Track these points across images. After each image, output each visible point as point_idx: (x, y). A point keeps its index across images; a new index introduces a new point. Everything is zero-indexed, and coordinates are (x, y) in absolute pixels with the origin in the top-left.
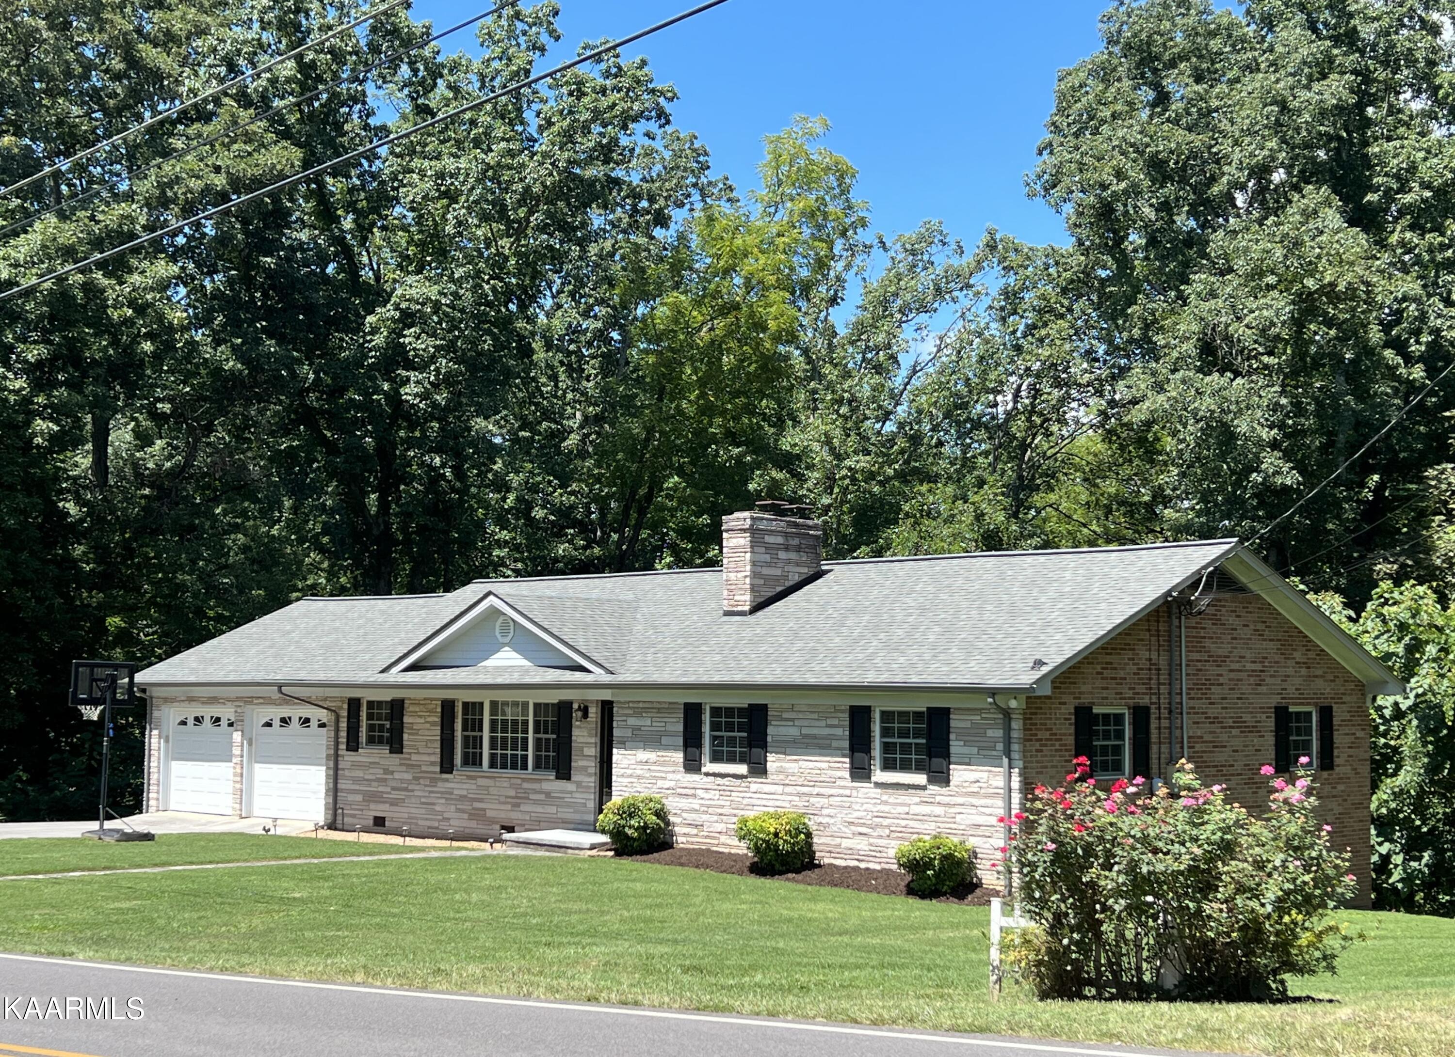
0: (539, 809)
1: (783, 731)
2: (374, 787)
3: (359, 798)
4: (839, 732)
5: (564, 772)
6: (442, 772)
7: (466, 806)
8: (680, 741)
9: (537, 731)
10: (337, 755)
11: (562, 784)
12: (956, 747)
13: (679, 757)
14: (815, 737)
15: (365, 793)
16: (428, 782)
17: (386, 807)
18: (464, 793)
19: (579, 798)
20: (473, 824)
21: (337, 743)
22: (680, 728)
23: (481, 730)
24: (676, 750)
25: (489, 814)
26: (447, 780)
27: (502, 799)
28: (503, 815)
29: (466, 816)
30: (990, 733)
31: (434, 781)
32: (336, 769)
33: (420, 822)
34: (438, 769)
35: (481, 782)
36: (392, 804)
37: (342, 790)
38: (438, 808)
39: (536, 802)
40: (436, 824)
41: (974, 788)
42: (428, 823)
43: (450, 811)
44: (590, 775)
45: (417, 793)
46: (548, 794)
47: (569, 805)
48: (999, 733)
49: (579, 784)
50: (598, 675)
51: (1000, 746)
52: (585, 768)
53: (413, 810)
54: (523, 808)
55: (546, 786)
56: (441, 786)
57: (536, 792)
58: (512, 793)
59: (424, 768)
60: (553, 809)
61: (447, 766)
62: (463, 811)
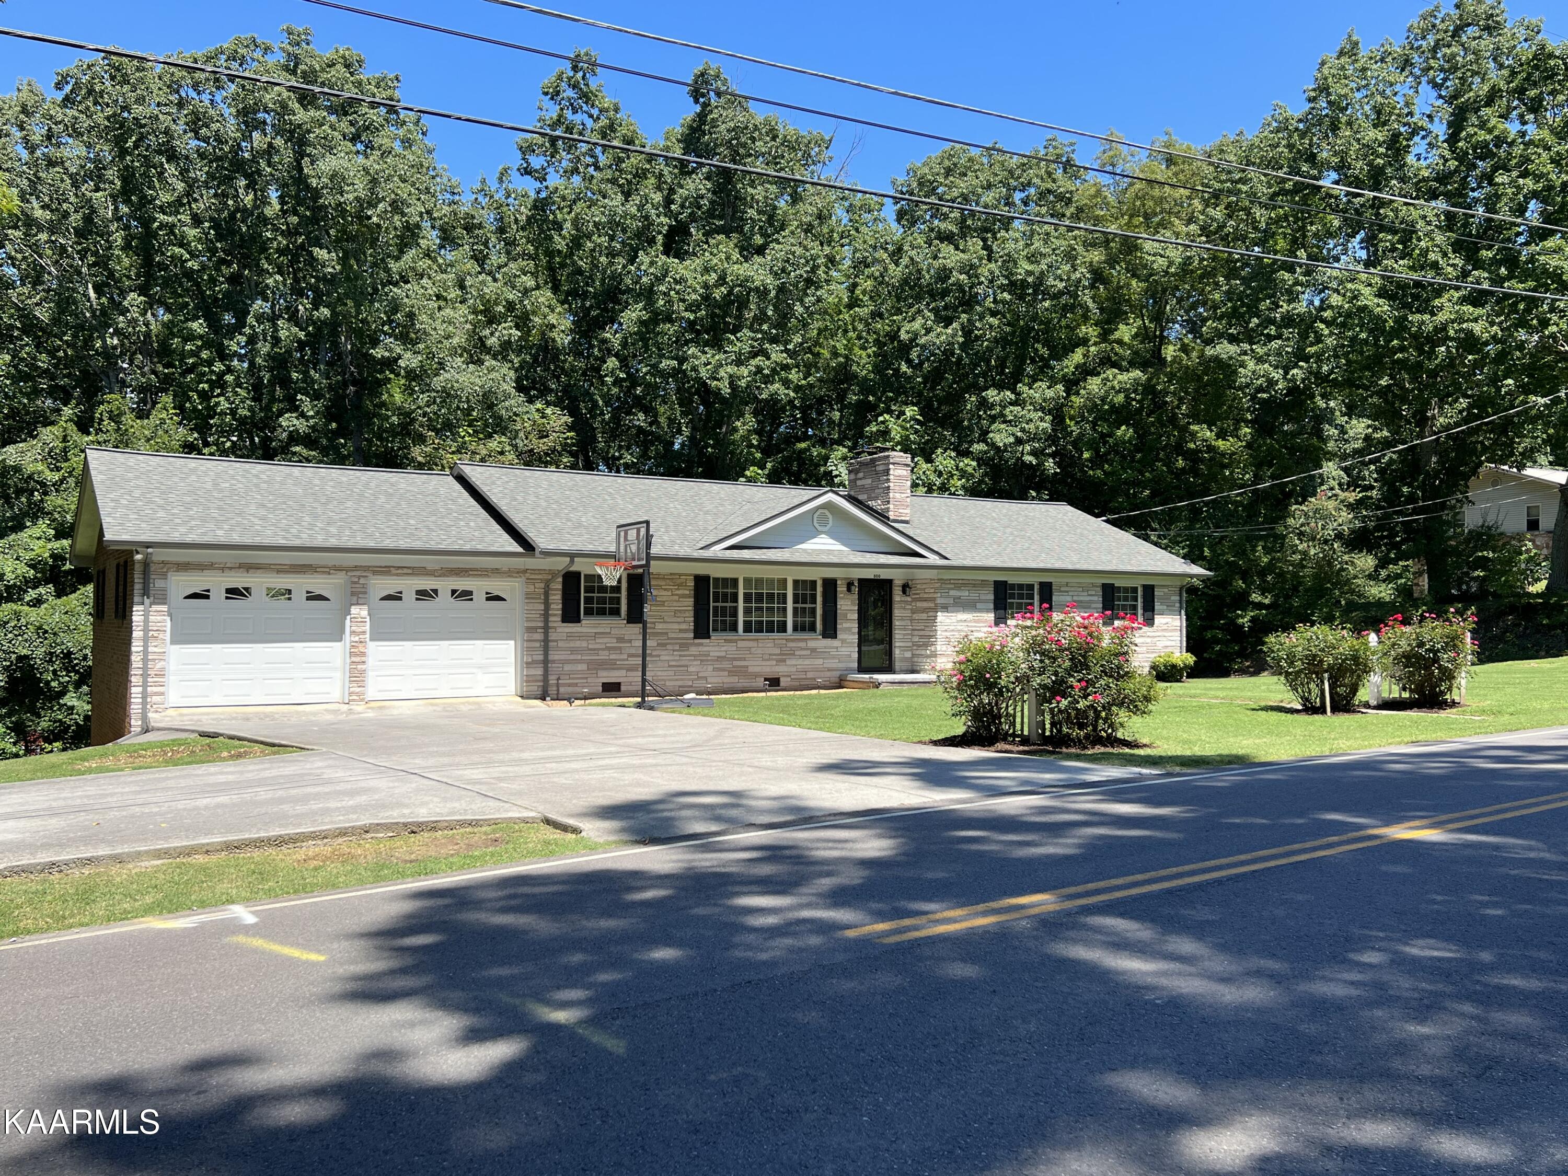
0: (807, 662)
1: (1062, 598)
2: (603, 655)
3: (584, 667)
4: (1095, 598)
5: (830, 631)
6: (695, 638)
7: (726, 665)
8: (992, 606)
9: (796, 601)
10: (546, 629)
11: (829, 642)
12: (1157, 606)
13: (991, 616)
14: (1081, 602)
15: (589, 663)
16: (677, 647)
17: (623, 673)
18: (723, 654)
19: (845, 651)
20: (735, 679)
21: (546, 616)
22: (991, 597)
23: (736, 601)
24: (988, 611)
25: (751, 669)
26: (701, 644)
27: (767, 657)
28: (768, 669)
29: (726, 673)
30: (1173, 598)
31: (684, 646)
32: (546, 641)
33: (668, 683)
34: (692, 635)
35: (740, 644)
36: (628, 670)
37: (554, 662)
38: (691, 669)
39: (800, 657)
40: (690, 683)
41: (1165, 627)
42: (680, 683)
43: (708, 671)
44: (853, 634)
45: (662, 658)
46: (813, 650)
47: (834, 657)
48: (1178, 598)
49: (843, 641)
50: (933, 559)
51: (1178, 605)
52: (849, 629)
53: (659, 673)
54: (788, 662)
55: (812, 644)
56: (693, 650)
57: (802, 649)
58: (778, 651)
59: (671, 635)
60: (820, 661)
61: (701, 631)
62: (723, 670)
